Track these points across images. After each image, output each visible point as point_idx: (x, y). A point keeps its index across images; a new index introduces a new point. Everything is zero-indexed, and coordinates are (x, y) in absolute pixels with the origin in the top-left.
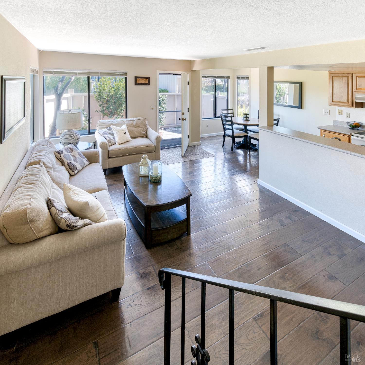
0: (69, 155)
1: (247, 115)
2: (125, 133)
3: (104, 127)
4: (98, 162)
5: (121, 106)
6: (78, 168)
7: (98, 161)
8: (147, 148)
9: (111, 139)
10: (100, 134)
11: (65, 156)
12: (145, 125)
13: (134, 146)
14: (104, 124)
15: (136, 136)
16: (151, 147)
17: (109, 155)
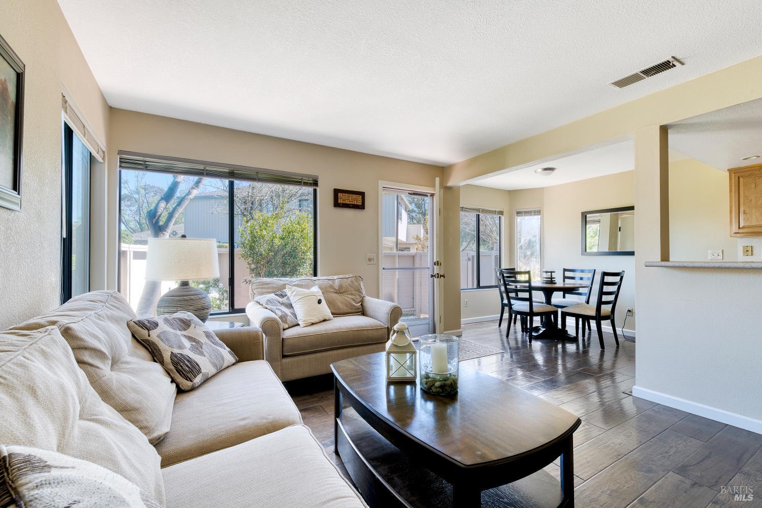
0: (176, 335)
1: (551, 272)
2: (320, 302)
3: (269, 290)
4: (262, 358)
5: (296, 270)
6: (203, 371)
7: (262, 356)
8: (370, 332)
9: (286, 315)
10: (259, 303)
11: (163, 336)
12: (359, 290)
13: (341, 329)
14: (268, 284)
15: (342, 311)
16: (380, 331)
17: (285, 349)
